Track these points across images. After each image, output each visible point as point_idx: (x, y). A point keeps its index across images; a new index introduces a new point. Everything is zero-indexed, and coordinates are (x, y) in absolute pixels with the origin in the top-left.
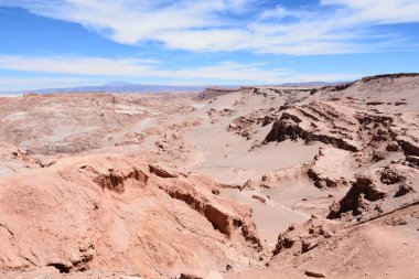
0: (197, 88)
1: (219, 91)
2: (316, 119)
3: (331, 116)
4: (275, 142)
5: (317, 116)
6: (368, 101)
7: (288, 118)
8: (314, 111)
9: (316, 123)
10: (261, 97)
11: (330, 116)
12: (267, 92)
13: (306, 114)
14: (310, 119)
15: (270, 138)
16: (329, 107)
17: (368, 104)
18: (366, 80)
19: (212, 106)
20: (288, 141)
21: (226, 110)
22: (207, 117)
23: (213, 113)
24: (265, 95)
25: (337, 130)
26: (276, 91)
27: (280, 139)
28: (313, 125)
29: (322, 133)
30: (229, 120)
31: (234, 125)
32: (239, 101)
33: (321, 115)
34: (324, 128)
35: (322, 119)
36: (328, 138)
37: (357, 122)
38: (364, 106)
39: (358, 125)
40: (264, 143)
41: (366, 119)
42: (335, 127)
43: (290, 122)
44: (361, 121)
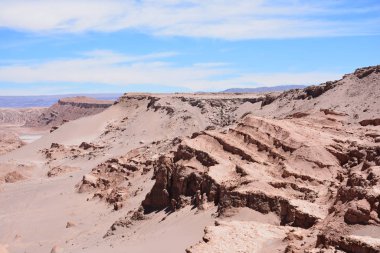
0: (39, 101)
1: (86, 106)
2: (248, 158)
3: (280, 149)
4: (162, 213)
5: (251, 151)
6: (364, 117)
7: (188, 158)
8: (248, 139)
9: (246, 167)
10: (160, 117)
11: (278, 151)
12: (176, 105)
13: (228, 148)
14: (237, 158)
15: (151, 204)
16: (278, 130)
17: (364, 123)
18: (363, 74)
19: (55, 137)
20: (187, 210)
21: (85, 146)
22: (40, 162)
23: (55, 153)
24: (170, 111)
25: (290, 180)
26: (194, 103)
27: (172, 206)
28: (239, 170)
29: (253, 189)
30: (86, 168)
31: (92, 179)
32: (116, 124)
33: (261, 148)
34: (261, 177)
35: (263, 157)
36: (265, 199)
37: (333, 161)
38: (355, 128)
39: (336, 168)
40: (137, 217)
41: (352, 154)
42: (286, 175)
43: (193, 166)
44: (343, 159)
